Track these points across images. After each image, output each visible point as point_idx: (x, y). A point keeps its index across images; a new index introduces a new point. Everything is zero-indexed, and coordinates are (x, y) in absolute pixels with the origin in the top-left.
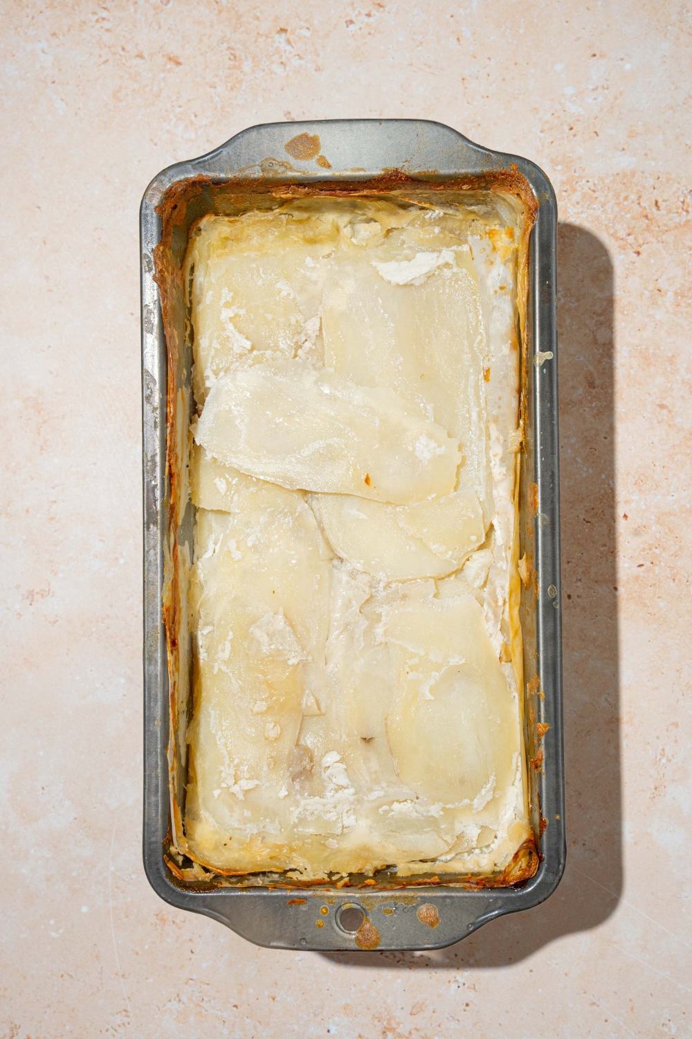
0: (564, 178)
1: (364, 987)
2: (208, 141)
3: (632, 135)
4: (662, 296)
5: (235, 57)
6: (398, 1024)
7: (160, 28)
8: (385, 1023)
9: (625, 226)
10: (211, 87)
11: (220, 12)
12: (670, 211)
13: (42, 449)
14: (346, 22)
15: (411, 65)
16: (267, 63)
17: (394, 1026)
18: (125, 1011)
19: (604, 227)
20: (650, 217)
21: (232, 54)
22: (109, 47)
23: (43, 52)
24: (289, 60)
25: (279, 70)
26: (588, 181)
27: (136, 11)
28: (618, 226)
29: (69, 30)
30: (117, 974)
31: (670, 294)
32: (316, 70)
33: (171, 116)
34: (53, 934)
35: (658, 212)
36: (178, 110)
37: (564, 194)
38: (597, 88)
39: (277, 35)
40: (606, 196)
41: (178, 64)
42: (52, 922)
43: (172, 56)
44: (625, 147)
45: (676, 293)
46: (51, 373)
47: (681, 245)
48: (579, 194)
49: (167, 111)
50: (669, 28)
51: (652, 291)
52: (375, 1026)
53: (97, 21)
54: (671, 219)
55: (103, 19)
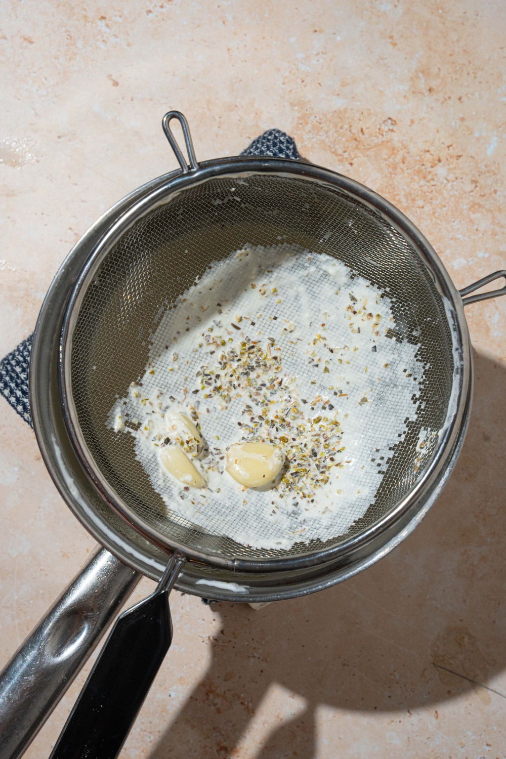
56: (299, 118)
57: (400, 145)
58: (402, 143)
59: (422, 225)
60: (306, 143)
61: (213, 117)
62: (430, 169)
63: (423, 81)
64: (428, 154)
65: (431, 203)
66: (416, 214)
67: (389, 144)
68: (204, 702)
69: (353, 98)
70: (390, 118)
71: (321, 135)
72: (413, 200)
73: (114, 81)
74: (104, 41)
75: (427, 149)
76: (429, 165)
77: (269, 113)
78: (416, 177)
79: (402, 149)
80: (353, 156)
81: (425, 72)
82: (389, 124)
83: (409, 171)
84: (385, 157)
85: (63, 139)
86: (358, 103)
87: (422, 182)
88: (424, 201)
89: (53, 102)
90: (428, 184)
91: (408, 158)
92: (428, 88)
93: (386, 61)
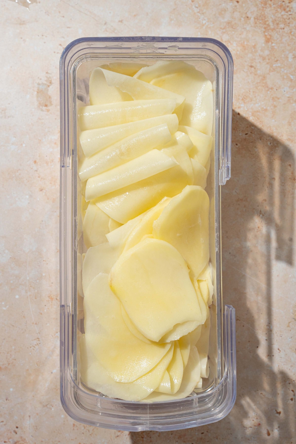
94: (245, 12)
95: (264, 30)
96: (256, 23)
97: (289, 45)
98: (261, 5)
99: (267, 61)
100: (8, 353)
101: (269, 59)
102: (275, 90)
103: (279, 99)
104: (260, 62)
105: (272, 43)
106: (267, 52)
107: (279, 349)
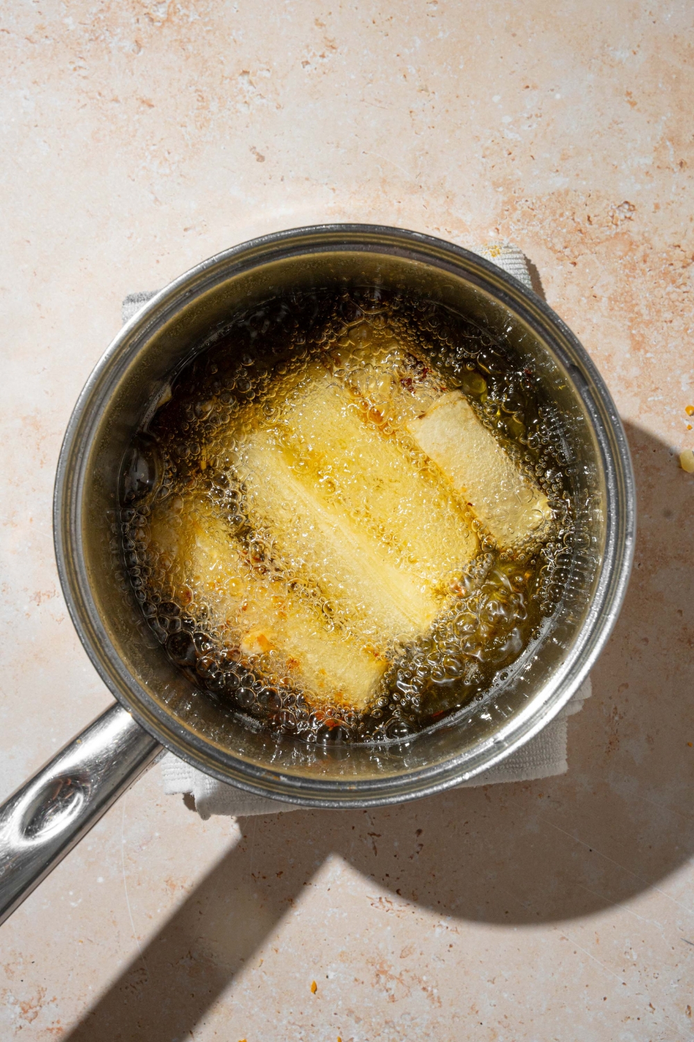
0: (506, 199)
1: (358, 936)
2: (181, 175)
3: (564, 158)
4: (598, 301)
5: (203, 98)
6: (390, 967)
7: (133, 74)
8: (378, 967)
9: (562, 240)
10: (182, 126)
11: (188, 58)
12: (601, 225)
13: (42, 463)
14: (303, 63)
15: (363, 100)
16: (232, 103)
17: (386, 969)
18: (142, 969)
19: (543, 242)
20: (583, 230)
21: (200, 96)
22: (87, 93)
23: (25, 98)
24: (252, 99)
25: (243, 109)
26: (527, 201)
27: (110, 60)
28: (555, 240)
29: (49, 79)
30: (132, 937)
31: (604, 299)
32: (277, 108)
33: (147, 154)
34: (73, 904)
35: (591, 226)
36: (153, 148)
37: (506, 213)
38: (531, 116)
39: (240, 77)
40: (544, 213)
41: (151, 106)
42: (71, 893)
43: (144, 99)
44: (559, 168)
45: (610, 299)
46: (47, 393)
47: (612, 255)
48: (519, 212)
49: (142, 149)
50: (593, 61)
51: (588, 297)
52: (369, 970)
53: (75, 69)
54: (602, 232)
55: (80, 67)
56: (504, 203)
57: (641, 238)
58: (643, 235)
59: (669, 345)
60: (514, 236)
61: (390, 202)
62: (681, 270)
63: (672, 152)
64: (678, 250)
65: (682, 316)
66: (661, 331)
67: (626, 236)
68: (373, 986)
69: (578, 175)
70: (626, 202)
71: (533, 226)
72: (658, 311)
73: (258, 154)
74: (246, 102)
75: (677, 243)
76: (678, 265)
77: (464, 196)
78: (662, 282)
79: (643, 244)
80: (577, 253)
81: (674, 139)
82: (625, 211)
83: (652, 273)
84: (621, 254)
85: (189, 232)
86: (584, 183)
87: (670, 288)
88: (673, 313)
89: (179, 184)
90: (678, 290)
91: (651, 256)
92: (678, 162)
93: (621, 126)
94: (590, 285)
95: (630, 324)
96: (612, 309)
97: (681, 357)
98: (624, 271)
99: (636, 389)
100: (79, 999)
101: (639, 386)
102: (652, 452)
103: (658, 470)
104: (619, 392)
105: (646, 352)
106: (634, 371)
107: (650, 1005)
